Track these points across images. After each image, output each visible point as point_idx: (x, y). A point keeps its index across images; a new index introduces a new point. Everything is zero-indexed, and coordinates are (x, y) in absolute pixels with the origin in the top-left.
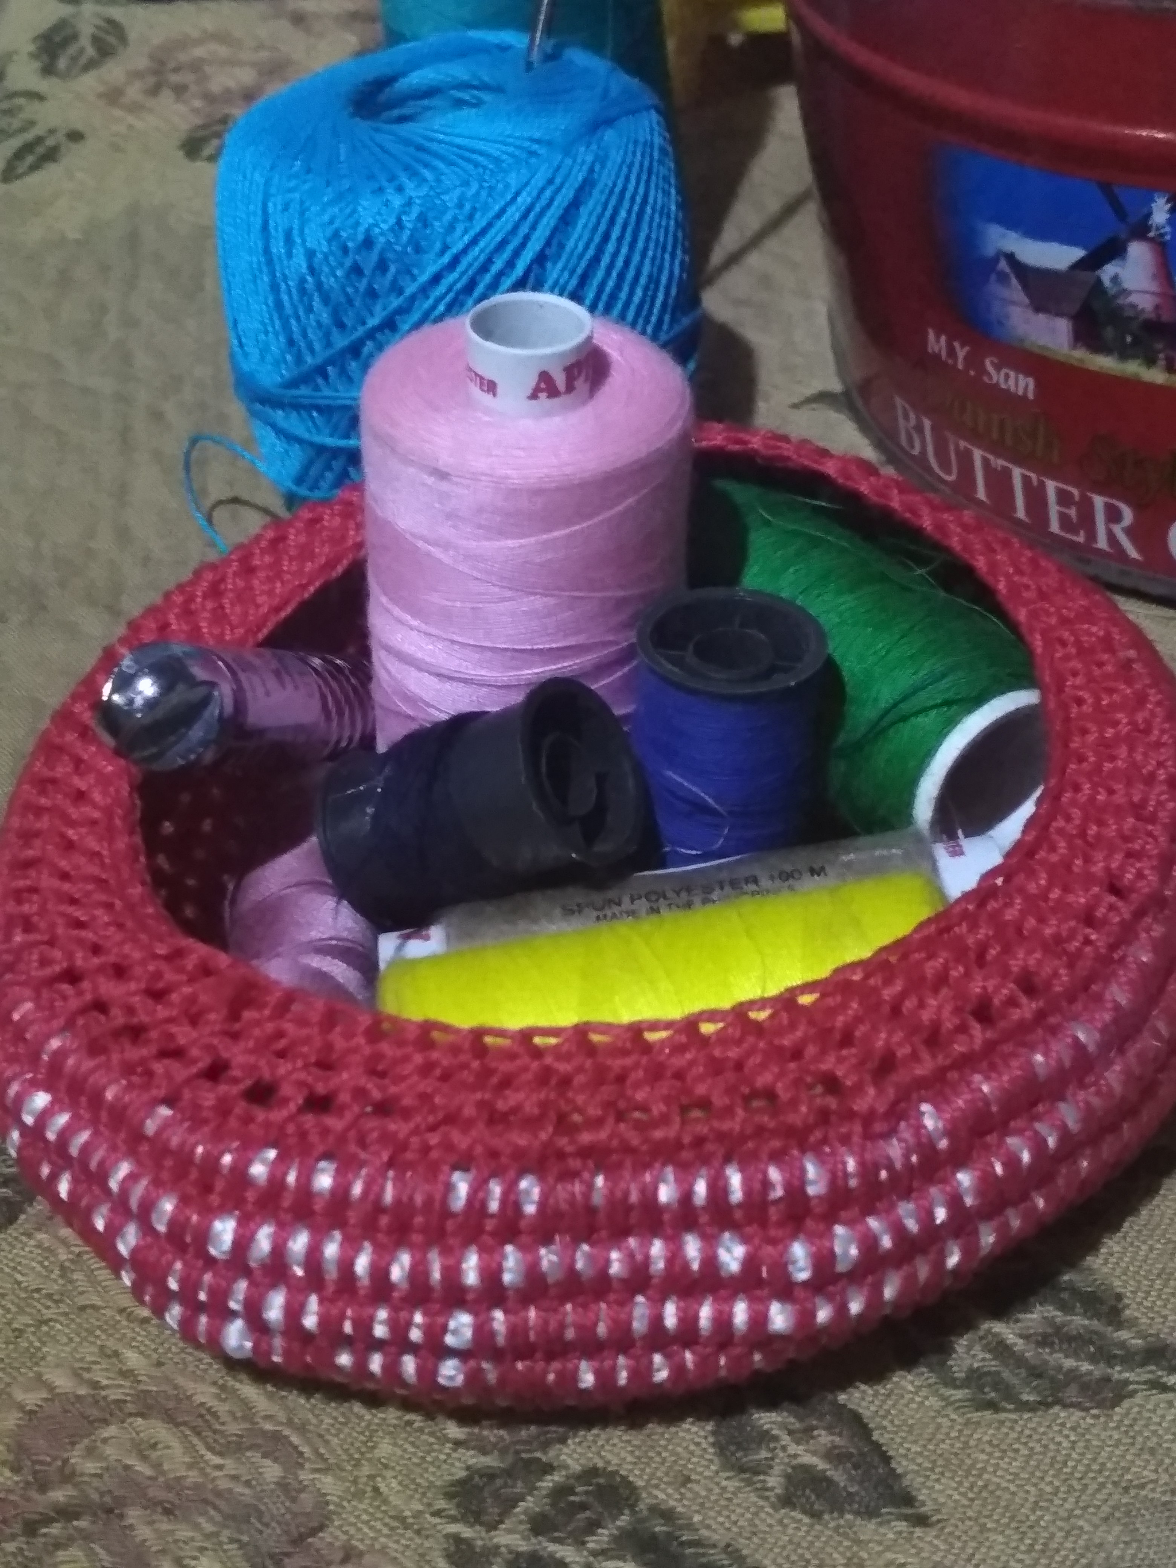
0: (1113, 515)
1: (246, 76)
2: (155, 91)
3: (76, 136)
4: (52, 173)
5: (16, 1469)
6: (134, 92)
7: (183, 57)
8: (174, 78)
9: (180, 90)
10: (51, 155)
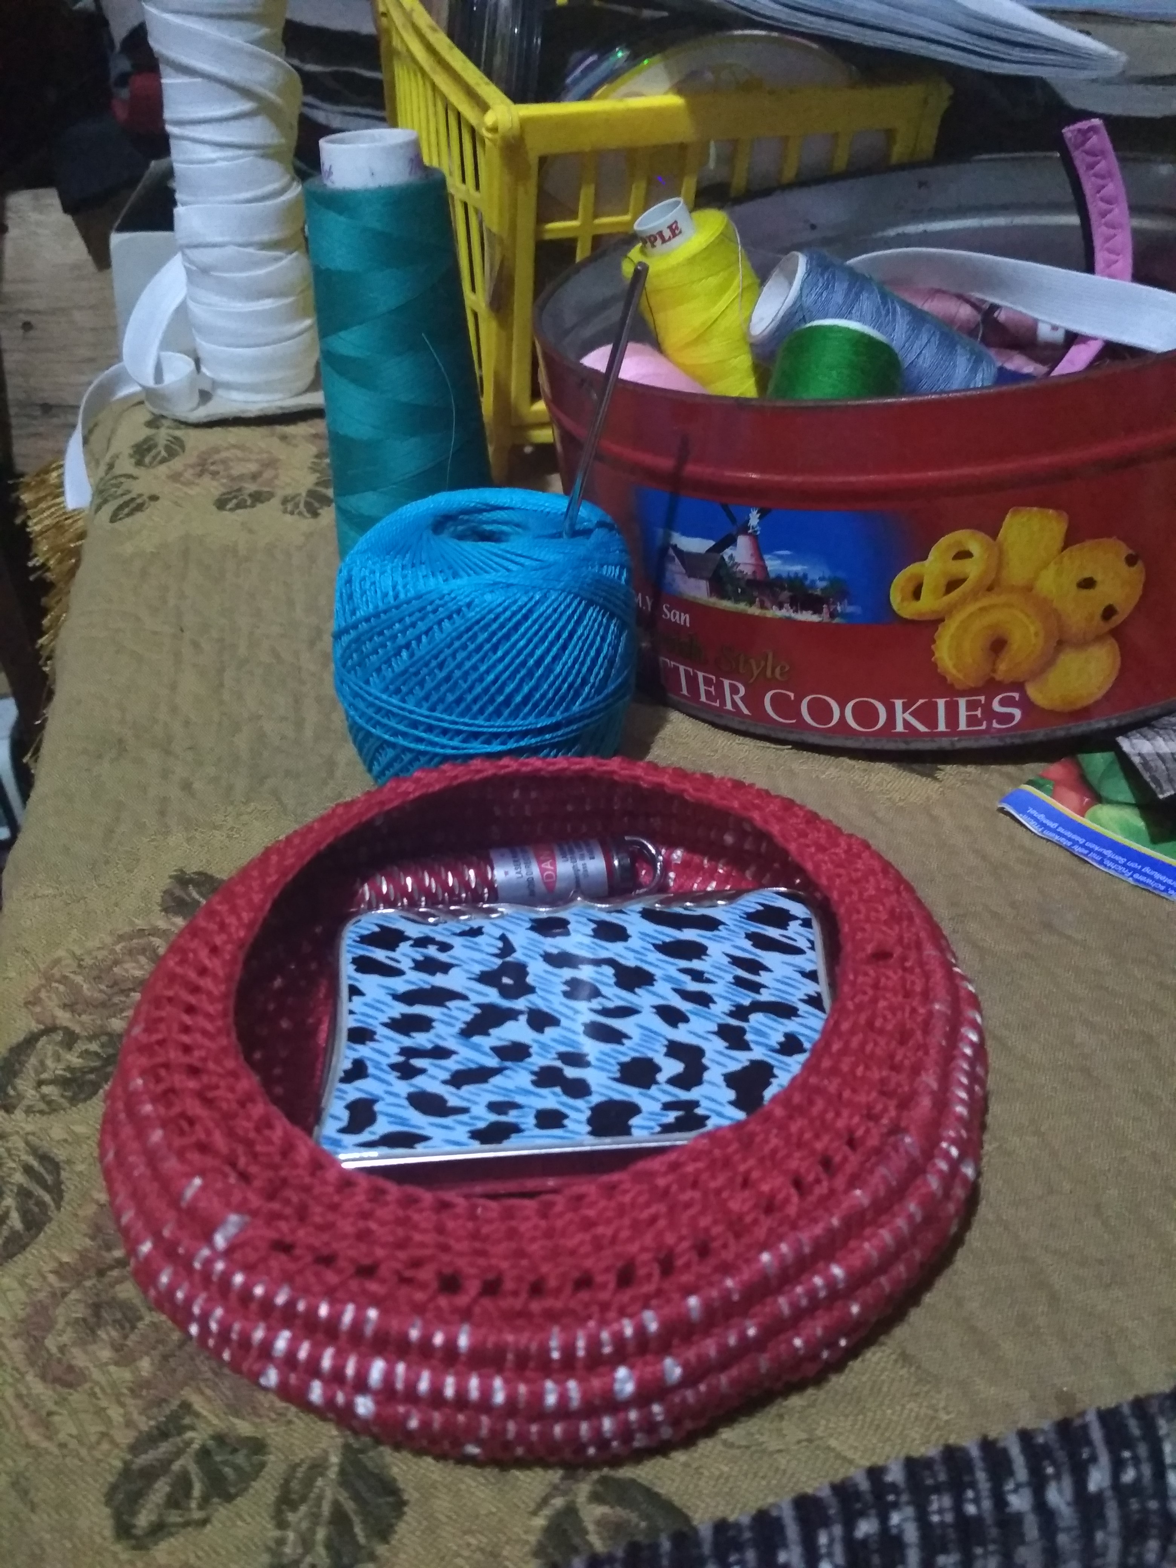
0: (734, 690)
1: (253, 467)
2: (200, 475)
3: (154, 498)
4: (139, 516)
5: (93, 1238)
6: (188, 475)
7: (217, 457)
8: (212, 468)
9: (214, 474)
10: (140, 508)
